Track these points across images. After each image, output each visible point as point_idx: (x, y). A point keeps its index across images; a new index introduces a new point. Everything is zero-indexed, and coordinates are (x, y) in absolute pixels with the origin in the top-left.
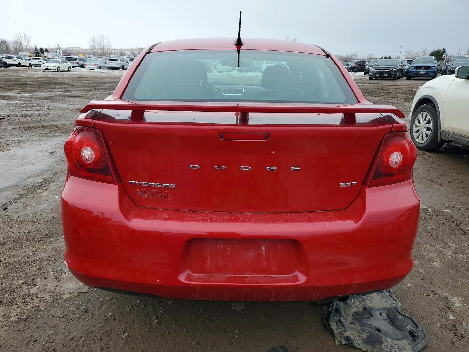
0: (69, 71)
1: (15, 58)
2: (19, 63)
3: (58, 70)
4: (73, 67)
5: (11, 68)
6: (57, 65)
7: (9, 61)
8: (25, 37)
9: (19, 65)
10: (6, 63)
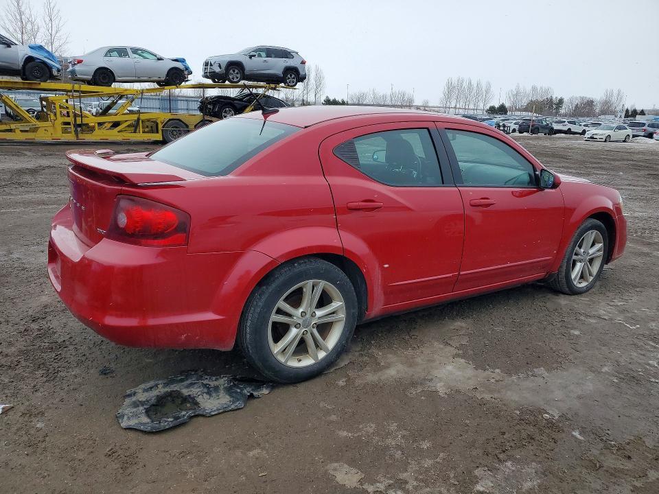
0: (624, 141)
1: (566, 123)
2: (569, 129)
3: (608, 139)
4: (634, 136)
5: (557, 135)
6: (608, 132)
7: (556, 127)
8: (619, 95)
9: (569, 132)
10: (552, 128)
